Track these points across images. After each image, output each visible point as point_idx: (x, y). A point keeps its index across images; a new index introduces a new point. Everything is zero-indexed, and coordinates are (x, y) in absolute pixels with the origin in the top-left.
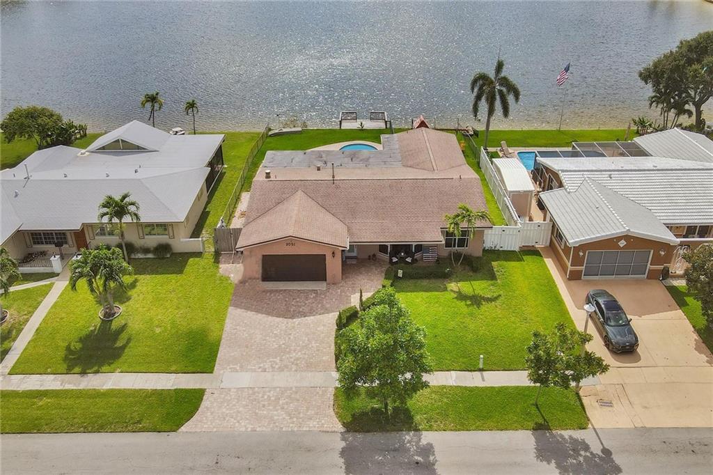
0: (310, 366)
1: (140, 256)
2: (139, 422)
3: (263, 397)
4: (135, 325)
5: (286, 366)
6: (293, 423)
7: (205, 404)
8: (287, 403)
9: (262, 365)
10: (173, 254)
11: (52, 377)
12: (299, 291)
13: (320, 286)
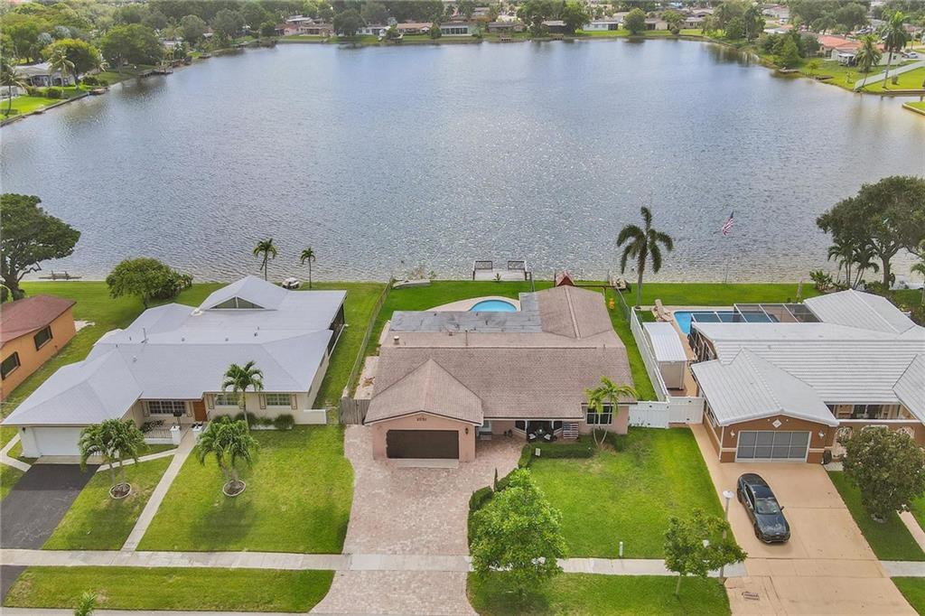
0: (442, 550)
1: (261, 427)
2: (270, 602)
3: (394, 580)
4: (260, 502)
5: (417, 549)
6: (425, 607)
7: (335, 585)
8: (418, 587)
9: (392, 547)
10: (295, 426)
11: (180, 554)
12: (429, 469)
13: (451, 464)
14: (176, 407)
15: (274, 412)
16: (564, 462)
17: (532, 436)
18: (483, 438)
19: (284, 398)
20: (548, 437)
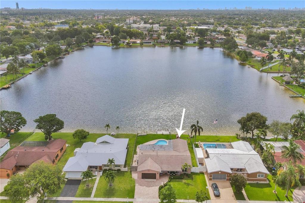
0: (153, 198)
1: (114, 172)
4: (116, 188)
5: (149, 198)
9: (144, 197)
10: (121, 171)
11: (102, 198)
12: (150, 181)
13: (155, 180)
14: (96, 167)
15: (116, 168)
16: (178, 180)
17: (171, 174)
18: (161, 174)
19: (119, 166)
20: (174, 174)
